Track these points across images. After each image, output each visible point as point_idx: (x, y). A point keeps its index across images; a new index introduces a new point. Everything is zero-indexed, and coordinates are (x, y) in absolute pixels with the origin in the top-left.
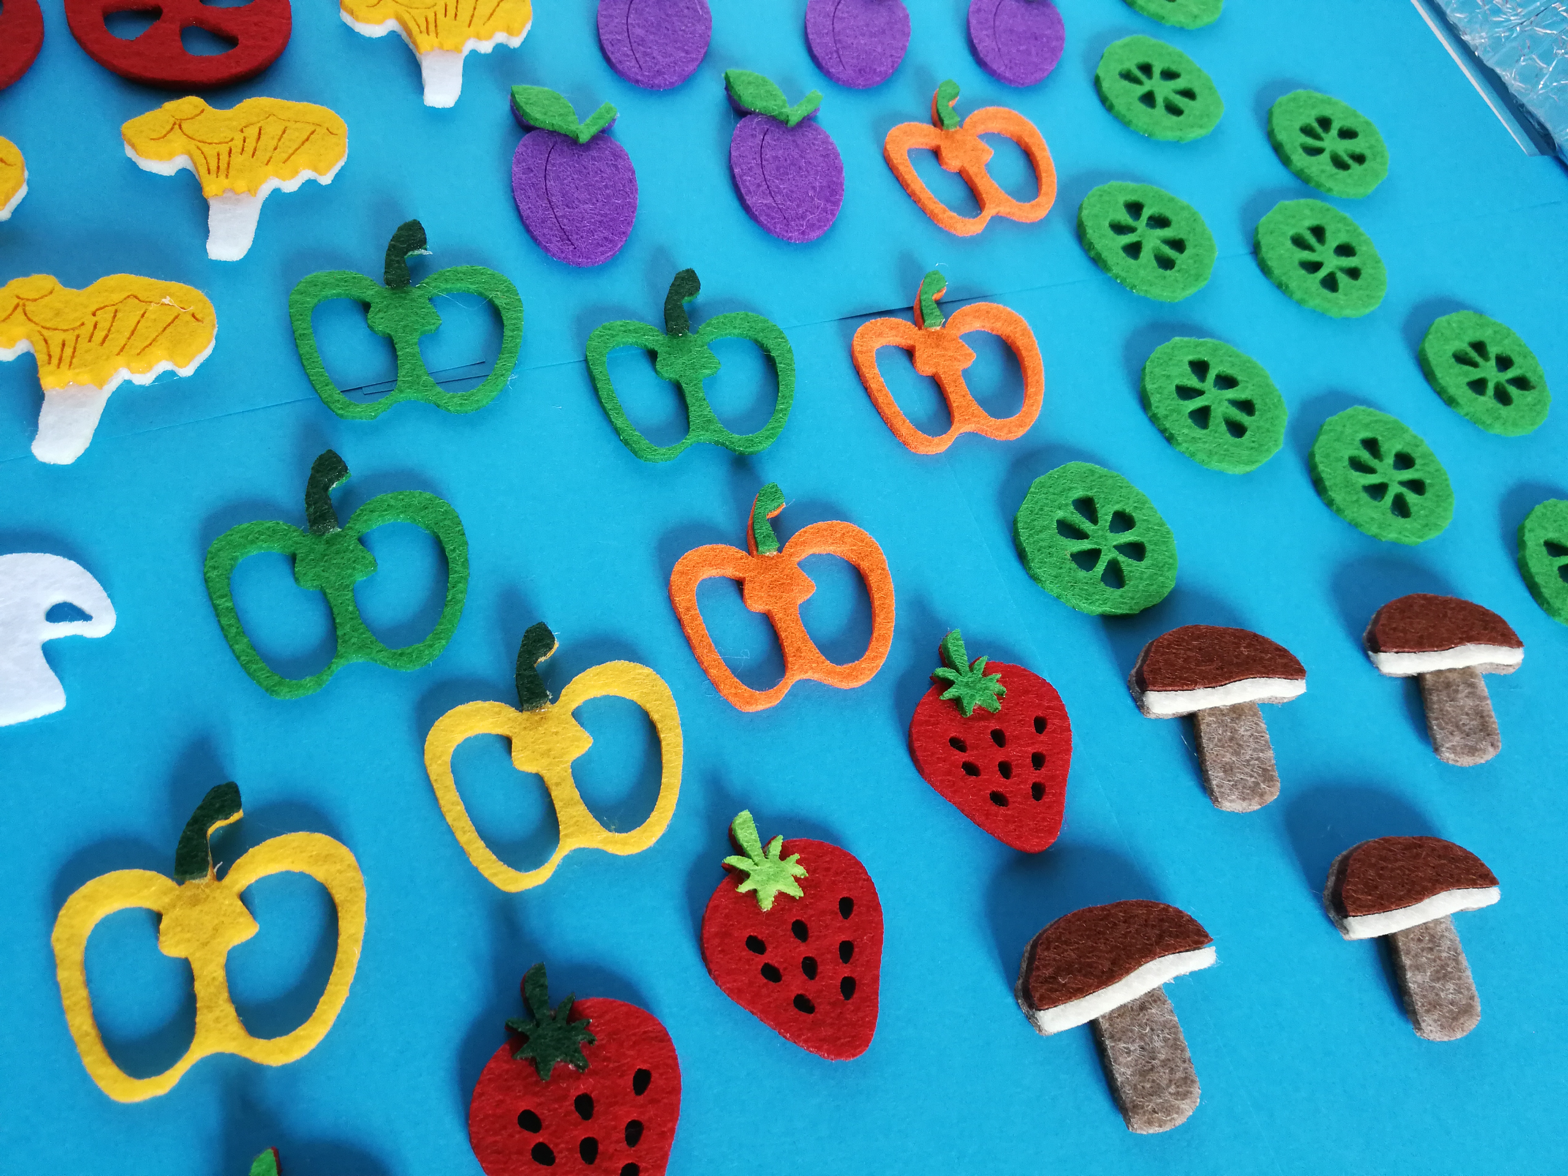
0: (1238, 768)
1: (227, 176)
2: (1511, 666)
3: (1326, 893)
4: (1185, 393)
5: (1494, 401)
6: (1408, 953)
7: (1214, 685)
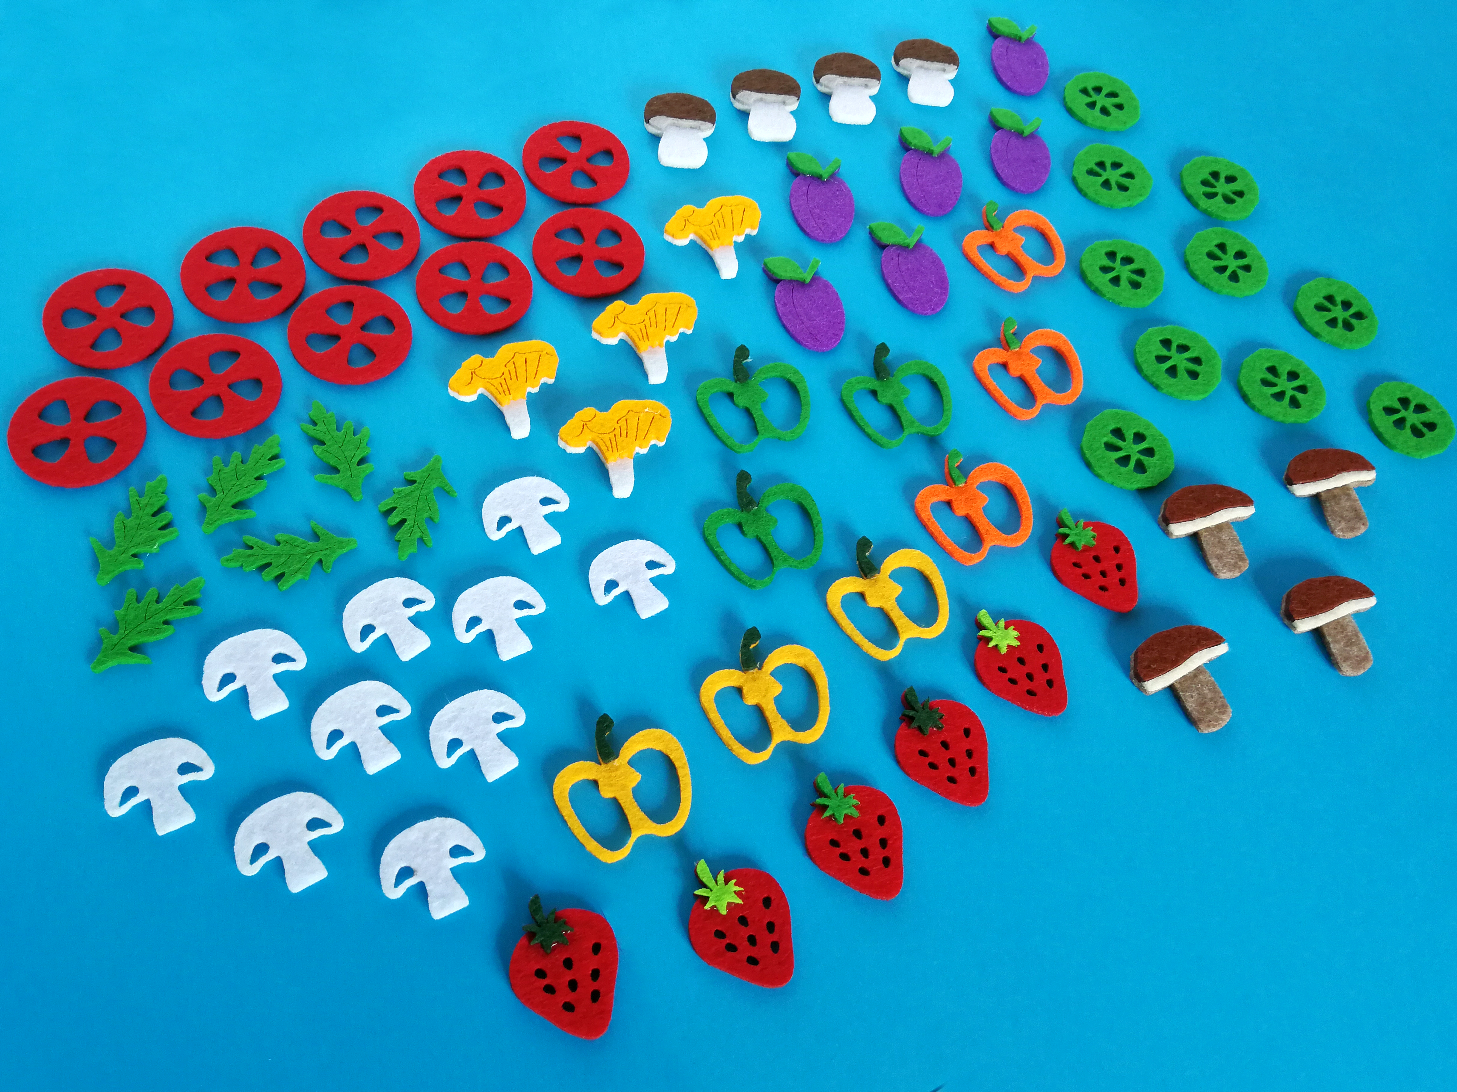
0: (1225, 556)
1: (648, 340)
2: (1370, 481)
3: (1281, 611)
4: (1161, 359)
5: (1343, 330)
6: (1330, 635)
7: (1205, 515)
